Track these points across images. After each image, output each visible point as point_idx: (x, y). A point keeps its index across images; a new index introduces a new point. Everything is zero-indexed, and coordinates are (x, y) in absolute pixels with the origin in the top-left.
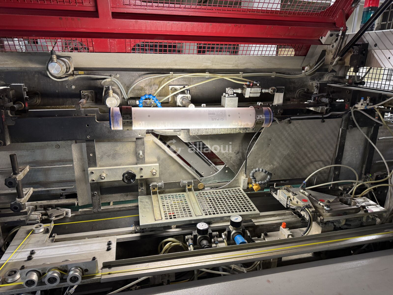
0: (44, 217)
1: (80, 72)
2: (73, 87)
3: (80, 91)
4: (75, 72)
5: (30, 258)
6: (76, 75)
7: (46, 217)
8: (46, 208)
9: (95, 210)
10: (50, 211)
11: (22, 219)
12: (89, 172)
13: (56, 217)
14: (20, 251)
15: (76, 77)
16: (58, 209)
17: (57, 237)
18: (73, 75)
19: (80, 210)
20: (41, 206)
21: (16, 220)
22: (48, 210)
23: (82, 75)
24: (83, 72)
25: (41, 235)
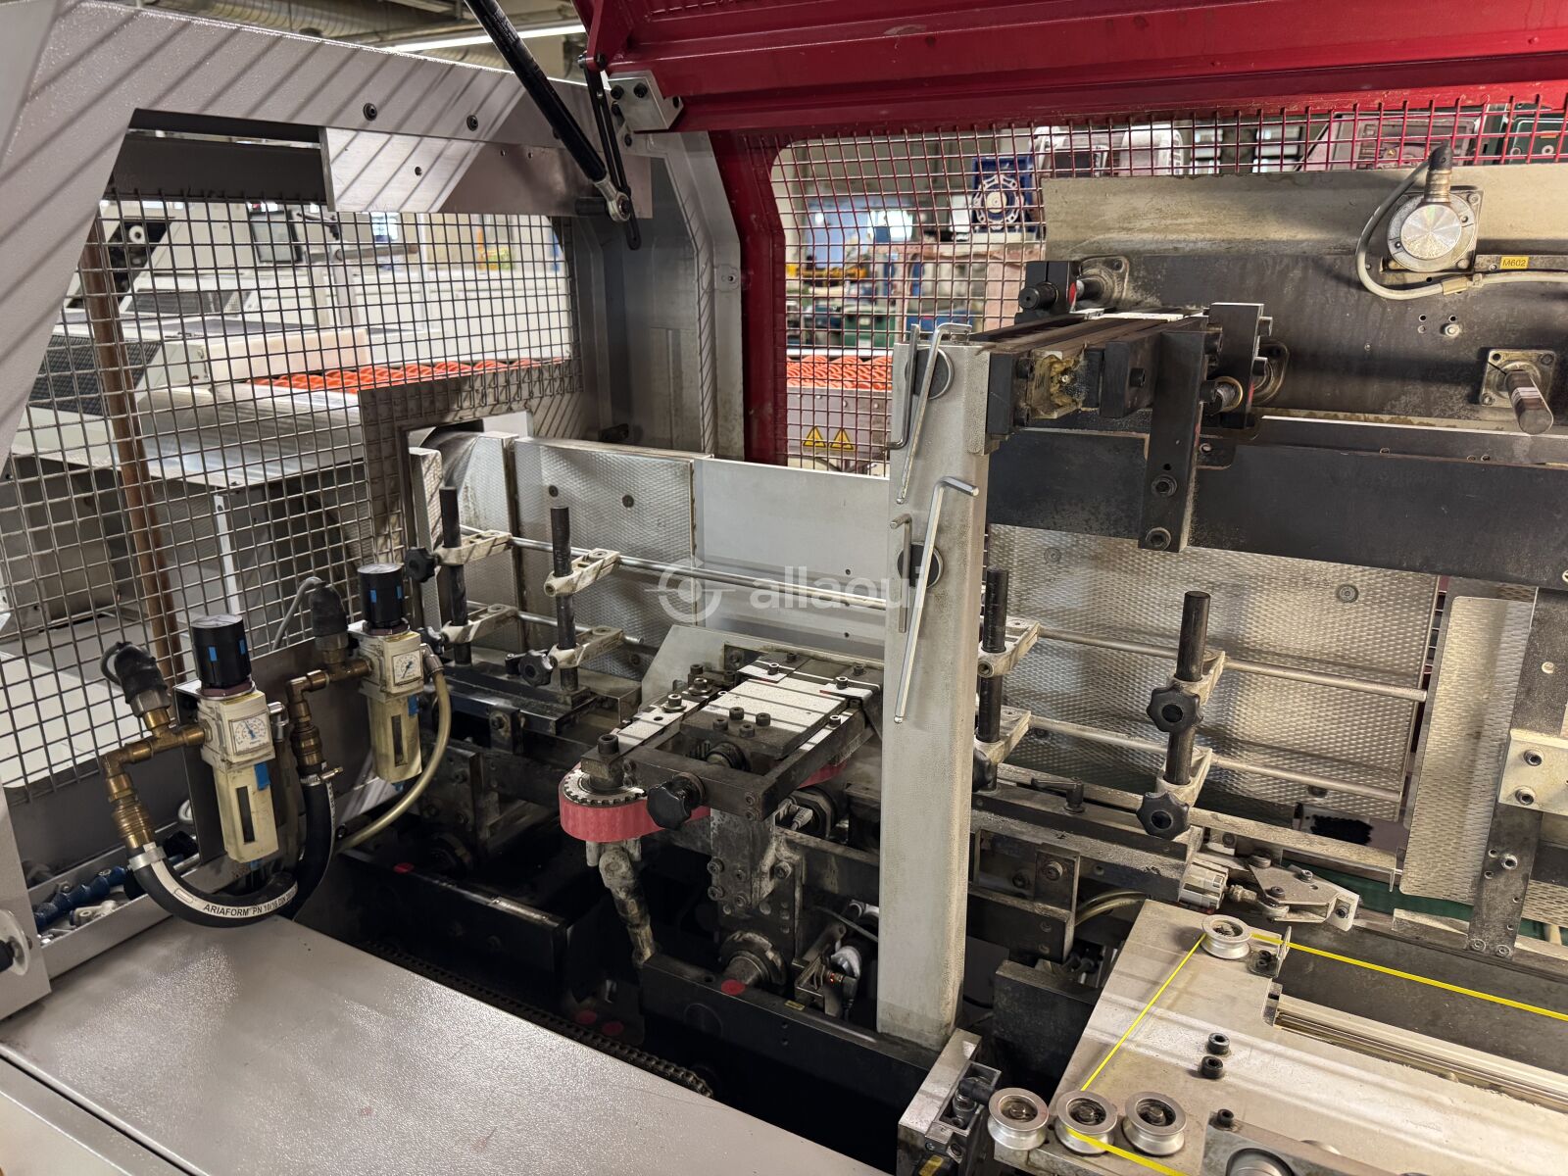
0: (1240, 891)
1: (1506, 261)
2: (1454, 331)
3: (1484, 352)
4: (1481, 259)
5: (1210, 1070)
6: (1486, 273)
7: (1250, 895)
8: (1248, 852)
9: (1481, 943)
10: (1267, 875)
11: (1166, 873)
12: (1514, 751)
13: (1294, 909)
14: (1159, 1011)
15: (1481, 283)
16: (1300, 877)
17: (1287, 1003)
18: (1469, 272)
19: (1399, 914)
20: (1228, 839)
21: (1142, 867)
22: (1257, 865)
23: (1517, 273)
24: (1523, 261)
25: (1239, 972)
